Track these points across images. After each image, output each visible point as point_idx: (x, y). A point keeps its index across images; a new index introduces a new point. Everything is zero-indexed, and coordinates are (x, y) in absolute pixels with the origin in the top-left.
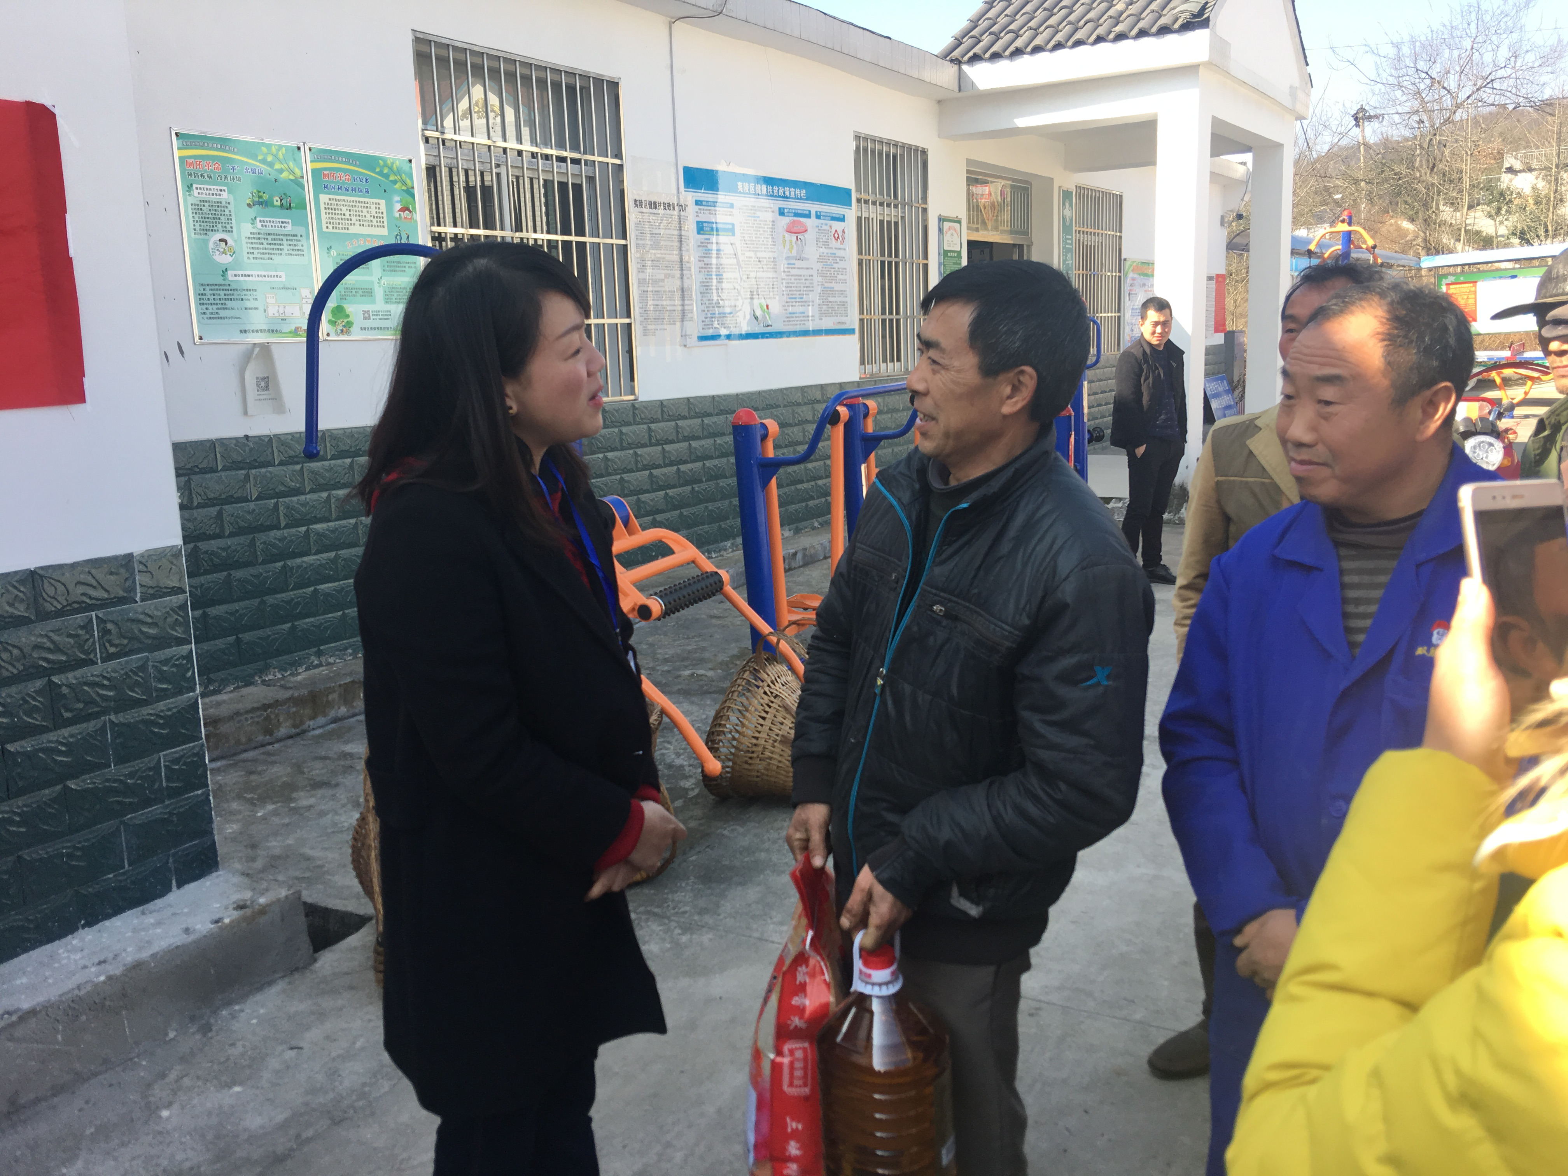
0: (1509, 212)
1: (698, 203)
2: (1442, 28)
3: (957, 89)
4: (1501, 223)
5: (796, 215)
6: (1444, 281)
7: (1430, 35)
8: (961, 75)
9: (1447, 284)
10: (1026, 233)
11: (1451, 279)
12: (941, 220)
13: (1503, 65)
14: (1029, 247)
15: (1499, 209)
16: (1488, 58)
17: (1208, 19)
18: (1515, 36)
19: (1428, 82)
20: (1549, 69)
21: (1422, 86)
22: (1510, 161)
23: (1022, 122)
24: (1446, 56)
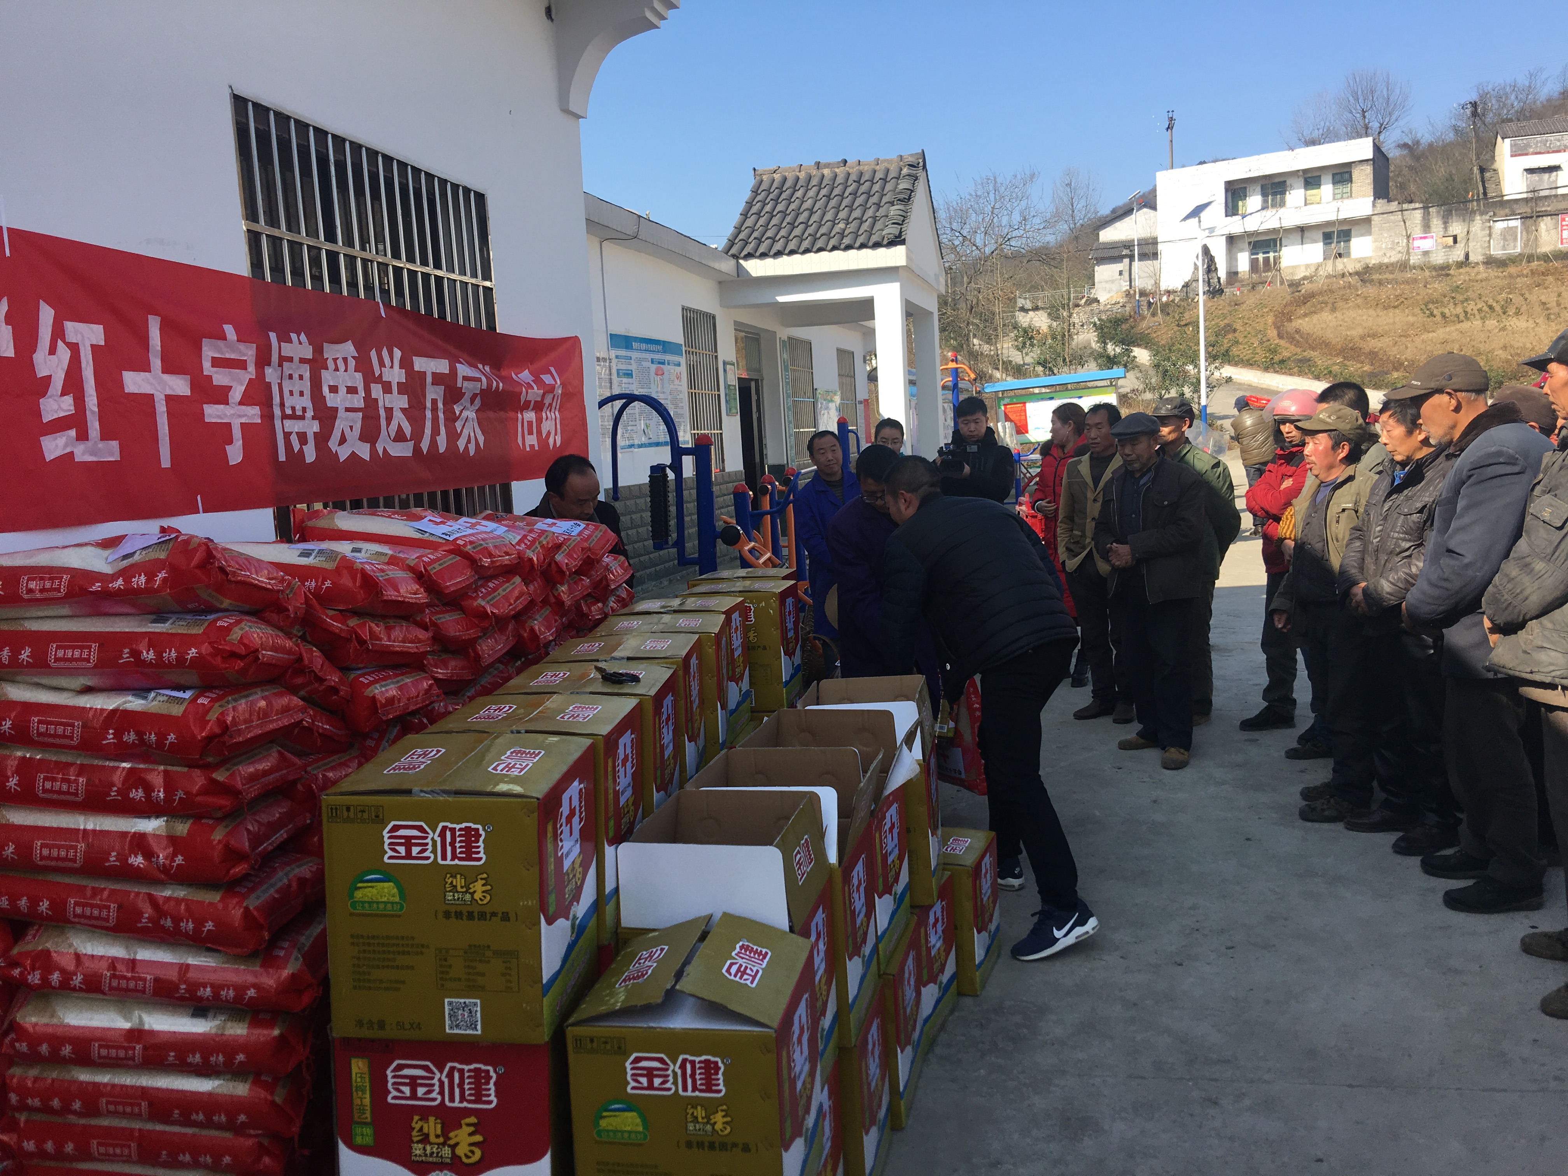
0: (1032, 345)
1: (617, 357)
2: (968, 197)
3: (736, 275)
4: (1027, 354)
5: (659, 363)
6: (1002, 402)
7: (959, 201)
8: (739, 267)
9: (1005, 405)
10: (759, 370)
11: (1007, 401)
12: (725, 363)
13: (1016, 227)
14: (762, 380)
15: (1024, 343)
16: (1005, 220)
17: (904, 240)
18: (1023, 203)
19: (961, 238)
20: (1051, 231)
21: (956, 243)
22: (1020, 302)
23: (781, 299)
24: (974, 219)
